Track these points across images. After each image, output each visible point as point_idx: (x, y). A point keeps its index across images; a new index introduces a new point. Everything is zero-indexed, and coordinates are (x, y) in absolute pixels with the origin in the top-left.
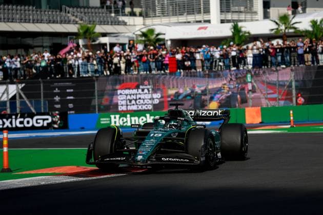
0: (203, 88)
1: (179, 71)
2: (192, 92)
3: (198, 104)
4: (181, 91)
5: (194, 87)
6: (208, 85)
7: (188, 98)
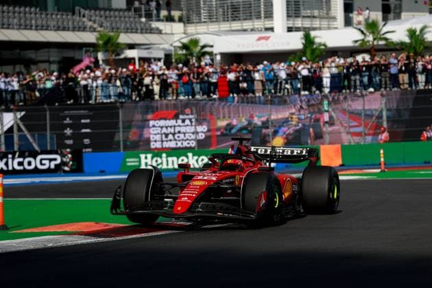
0: (264, 119)
1: (231, 95)
3: (258, 140)
4: (235, 122)
5: (252, 117)
6: (270, 115)
7: (244, 132)
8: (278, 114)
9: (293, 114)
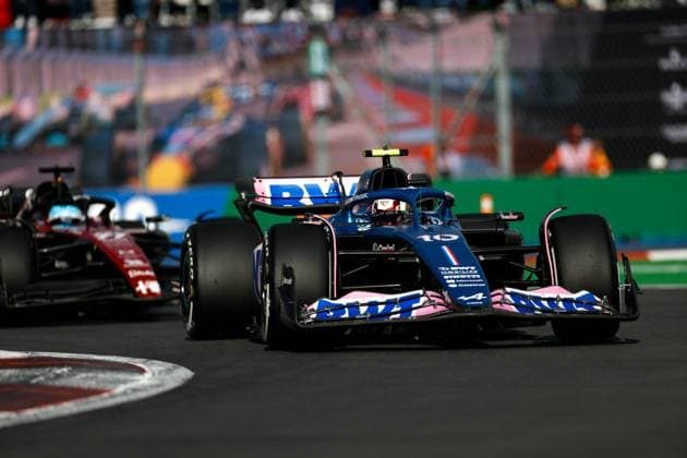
0: (121, 100)
1: (19, 23)
2: (75, 113)
3: (100, 168)
4: (26, 109)
5: (82, 92)
6: (141, 87)
7: (58, 141)
8: (167, 86)
9: (214, 85)
